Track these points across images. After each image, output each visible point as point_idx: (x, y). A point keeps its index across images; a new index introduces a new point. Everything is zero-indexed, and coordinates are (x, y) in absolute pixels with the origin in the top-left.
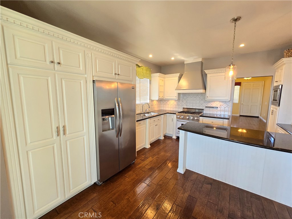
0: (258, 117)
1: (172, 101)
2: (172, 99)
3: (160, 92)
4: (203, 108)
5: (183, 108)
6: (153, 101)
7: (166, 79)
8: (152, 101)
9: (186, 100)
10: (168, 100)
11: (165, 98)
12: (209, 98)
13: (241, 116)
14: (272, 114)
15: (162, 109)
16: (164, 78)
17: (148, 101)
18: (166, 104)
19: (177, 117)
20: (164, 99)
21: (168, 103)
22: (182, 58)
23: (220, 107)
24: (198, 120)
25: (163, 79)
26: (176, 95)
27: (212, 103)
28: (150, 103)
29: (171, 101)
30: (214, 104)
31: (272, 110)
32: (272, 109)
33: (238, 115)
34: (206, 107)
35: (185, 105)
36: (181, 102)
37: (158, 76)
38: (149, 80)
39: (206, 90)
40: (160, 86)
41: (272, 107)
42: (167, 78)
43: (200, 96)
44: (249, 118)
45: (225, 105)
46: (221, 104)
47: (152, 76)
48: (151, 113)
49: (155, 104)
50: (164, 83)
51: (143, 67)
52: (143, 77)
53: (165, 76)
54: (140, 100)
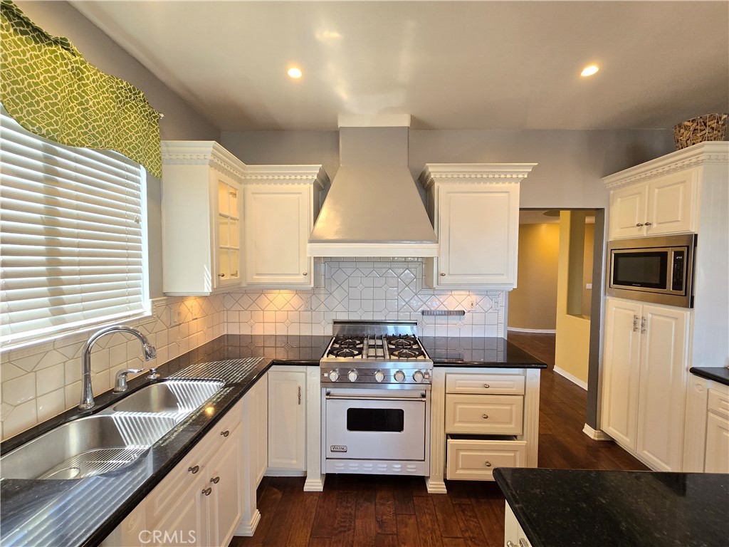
1: (284, 291)
2: (283, 287)
3: (219, 251)
5: (335, 323)
6: (181, 299)
7: (252, 187)
8: (173, 301)
9: (345, 286)
11: (249, 281)
15: (234, 330)
16: (240, 181)
17: (145, 307)
18: (254, 307)
19: (325, 382)
20: (244, 285)
21: (264, 301)
23: (469, 311)
25: (236, 184)
26: (306, 266)
27: (443, 298)
28: (155, 318)
29: (278, 291)
30: (450, 302)
34: (423, 313)
35: (339, 308)
36: (322, 297)
37: (210, 157)
38: (143, 171)
40: (220, 218)
42: (257, 181)
43: (399, 272)
45: (486, 303)
46: (474, 298)
47: (165, 157)
48: (167, 383)
49: (190, 317)
50: (243, 208)
51: (74, 59)
52: (86, 133)
53: (243, 174)
54: (57, 307)
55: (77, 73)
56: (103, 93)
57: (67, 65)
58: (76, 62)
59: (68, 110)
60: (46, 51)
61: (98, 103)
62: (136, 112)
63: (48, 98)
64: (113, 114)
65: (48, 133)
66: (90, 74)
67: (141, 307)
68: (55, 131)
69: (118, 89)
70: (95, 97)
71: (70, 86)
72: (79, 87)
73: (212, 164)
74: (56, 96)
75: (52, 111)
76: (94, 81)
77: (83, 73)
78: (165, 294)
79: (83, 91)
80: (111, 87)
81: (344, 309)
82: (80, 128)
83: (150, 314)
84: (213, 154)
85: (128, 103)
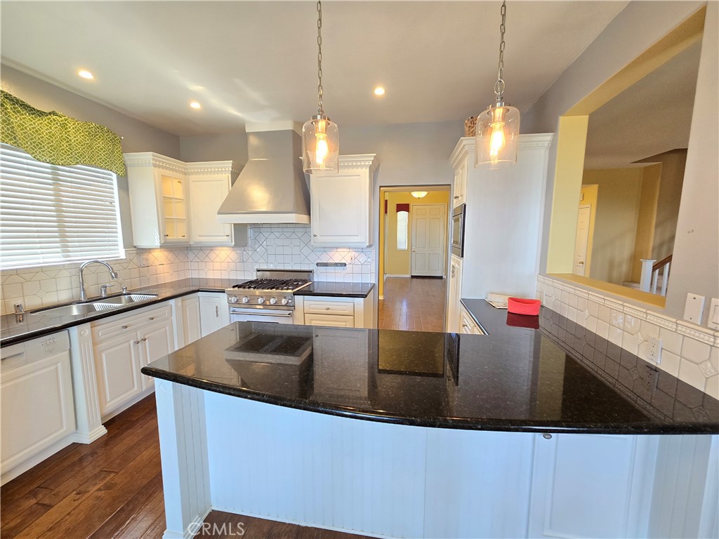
0: (441, 278)
1: (224, 248)
2: (222, 245)
3: (166, 222)
4: (311, 269)
5: (257, 271)
7: (192, 177)
8: (142, 251)
9: (264, 245)
10: (211, 248)
12: (319, 239)
13: (413, 277)
14: (453, 277)
15: (195, 275)
16: (185, 174)
17: (121, 253)
18: (207, 259)
20: (192, 243)
21: (212, 255)
22: (231, 111)
23: (350, 264)
24: (291, 307)
25: (181, 176)
26: (229, 230)
27: (331, 254)
28: (128, 261)
29: (221, 248)
30: (337, 257)
31: (453, 267)
32: (452, 263)
33: (409, 276)
34: (317, 264)
35: (261, 260)
36: (249, 253)
37: (151, 161)
38: (114, 176)
39: (310, 215)
40: (165, 200)
41: (453, 259)
42: (197, 173)
43: (300, 235)
44: (426, 280)
45: (362, 258)
46: (353, 254)
47: (127, 163)
48: (131, 296)
49: (157, 263)
50: (187, 191)
51: (61, 119)
52: (72, 157)
53: (185, 169)
54: (65, 249)
55: (64, 126)
56: (80, 133)
57: (57, 124)
58: (62, 121)
59: (61, 147)
60: (45, 120)
61: (77, 140)
62: (103, 140)
63: (49, 143)
64: (87, 144)
65: (50, 161)
66: (70, 125)
67: (119, 253)
68: (54, 159)
69: (90, 128)
70: (75, 137)
71: (60, 134)
72: (66, 133)
73: (155, 166)
74: (52, 142)
75: (51, 150)
76: (73, 128)
77: (67, 125)
78: (135, 247)
79: (68, 135)
80: (85, 128)
81: (264, 261)
82: (68, 155)
83: (125, 258)
84: (153, 159)
85: (97, 135)
